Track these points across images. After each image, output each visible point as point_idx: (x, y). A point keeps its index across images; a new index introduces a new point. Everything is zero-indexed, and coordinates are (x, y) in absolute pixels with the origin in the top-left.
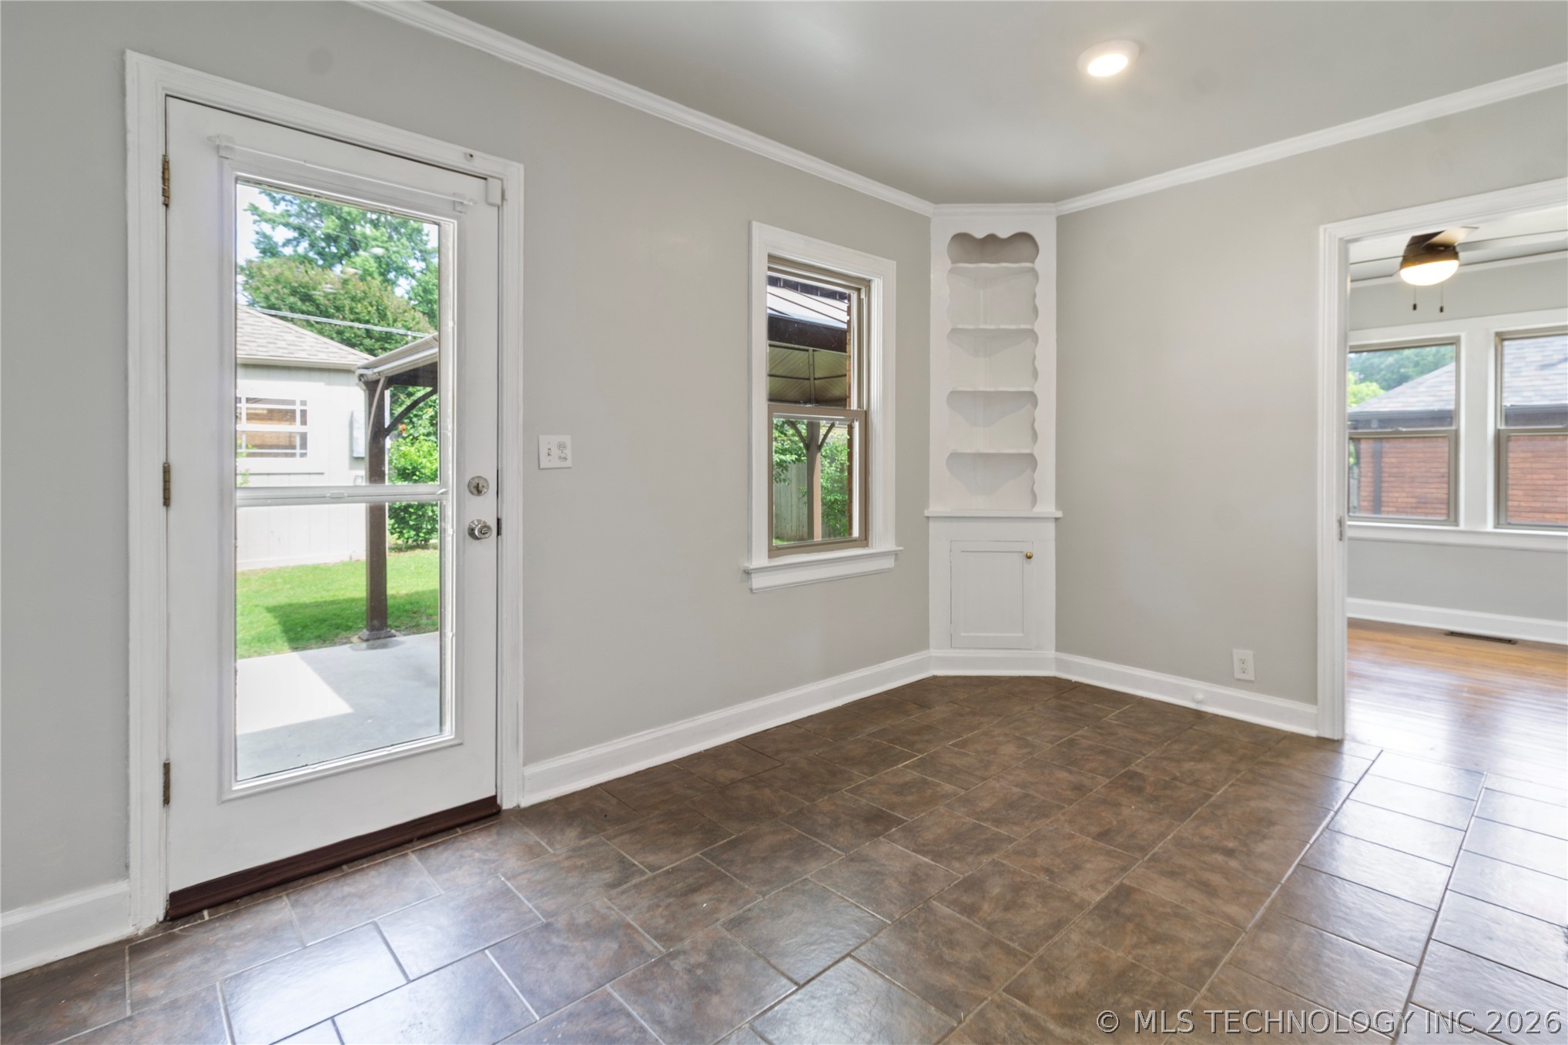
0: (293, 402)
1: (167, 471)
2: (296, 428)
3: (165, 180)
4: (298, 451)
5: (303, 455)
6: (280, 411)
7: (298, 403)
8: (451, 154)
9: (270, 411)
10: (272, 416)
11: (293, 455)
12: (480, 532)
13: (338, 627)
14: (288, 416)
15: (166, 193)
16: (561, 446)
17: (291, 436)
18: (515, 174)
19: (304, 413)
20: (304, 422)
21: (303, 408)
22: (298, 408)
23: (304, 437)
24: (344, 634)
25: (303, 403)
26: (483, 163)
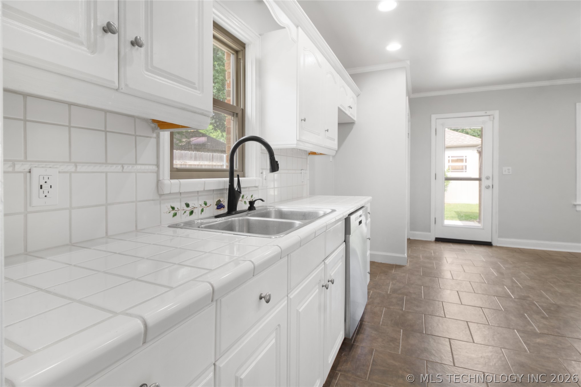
0: (463, 157)
1: (436, 174)
2: (464, 164)
3: (436, 132)
4: (464, 170)
5: (466, 172)
6: (459, 159)
7: (464, 157)
8: (482, 113)
9: (458, 159)
10: (457, 161)
11: (463, 172)
12: (488, 187)
13: (471, 218)
14: (462, 160)
15: (436, 134)
16: (509, 170)
17: (462, 166)
18: (496, 113)
19: (466, 159)
20: (466, 162)
21: (466, 158)
22: (464, 158)
23: (466, 167)
24: (473, 220)
25: (466, 157)
26: (489, 113)
